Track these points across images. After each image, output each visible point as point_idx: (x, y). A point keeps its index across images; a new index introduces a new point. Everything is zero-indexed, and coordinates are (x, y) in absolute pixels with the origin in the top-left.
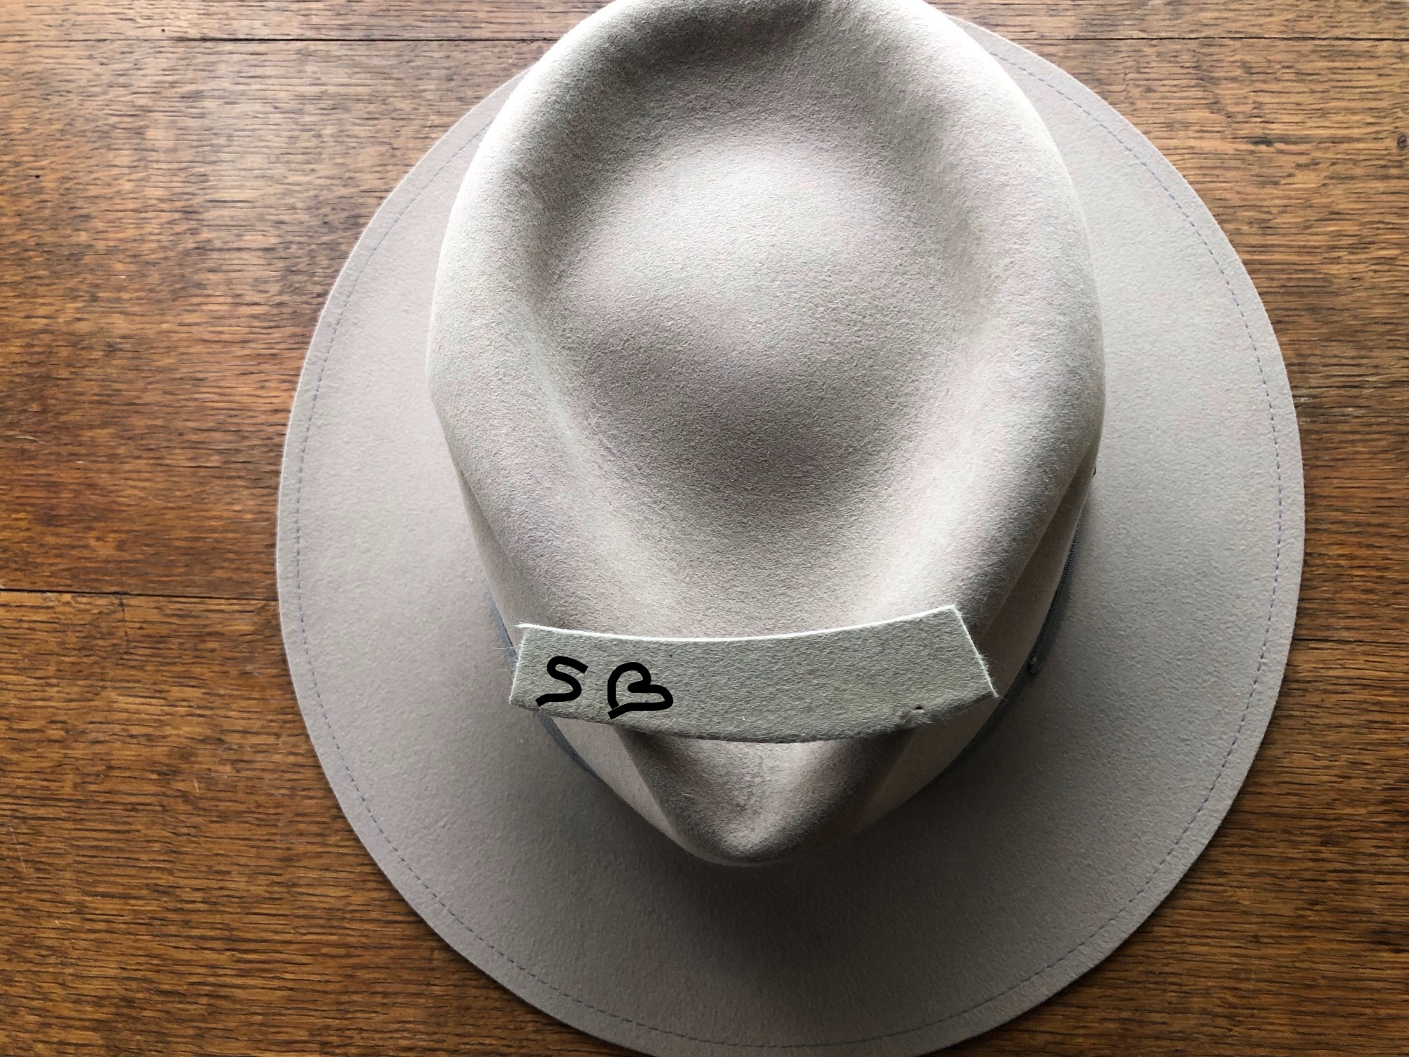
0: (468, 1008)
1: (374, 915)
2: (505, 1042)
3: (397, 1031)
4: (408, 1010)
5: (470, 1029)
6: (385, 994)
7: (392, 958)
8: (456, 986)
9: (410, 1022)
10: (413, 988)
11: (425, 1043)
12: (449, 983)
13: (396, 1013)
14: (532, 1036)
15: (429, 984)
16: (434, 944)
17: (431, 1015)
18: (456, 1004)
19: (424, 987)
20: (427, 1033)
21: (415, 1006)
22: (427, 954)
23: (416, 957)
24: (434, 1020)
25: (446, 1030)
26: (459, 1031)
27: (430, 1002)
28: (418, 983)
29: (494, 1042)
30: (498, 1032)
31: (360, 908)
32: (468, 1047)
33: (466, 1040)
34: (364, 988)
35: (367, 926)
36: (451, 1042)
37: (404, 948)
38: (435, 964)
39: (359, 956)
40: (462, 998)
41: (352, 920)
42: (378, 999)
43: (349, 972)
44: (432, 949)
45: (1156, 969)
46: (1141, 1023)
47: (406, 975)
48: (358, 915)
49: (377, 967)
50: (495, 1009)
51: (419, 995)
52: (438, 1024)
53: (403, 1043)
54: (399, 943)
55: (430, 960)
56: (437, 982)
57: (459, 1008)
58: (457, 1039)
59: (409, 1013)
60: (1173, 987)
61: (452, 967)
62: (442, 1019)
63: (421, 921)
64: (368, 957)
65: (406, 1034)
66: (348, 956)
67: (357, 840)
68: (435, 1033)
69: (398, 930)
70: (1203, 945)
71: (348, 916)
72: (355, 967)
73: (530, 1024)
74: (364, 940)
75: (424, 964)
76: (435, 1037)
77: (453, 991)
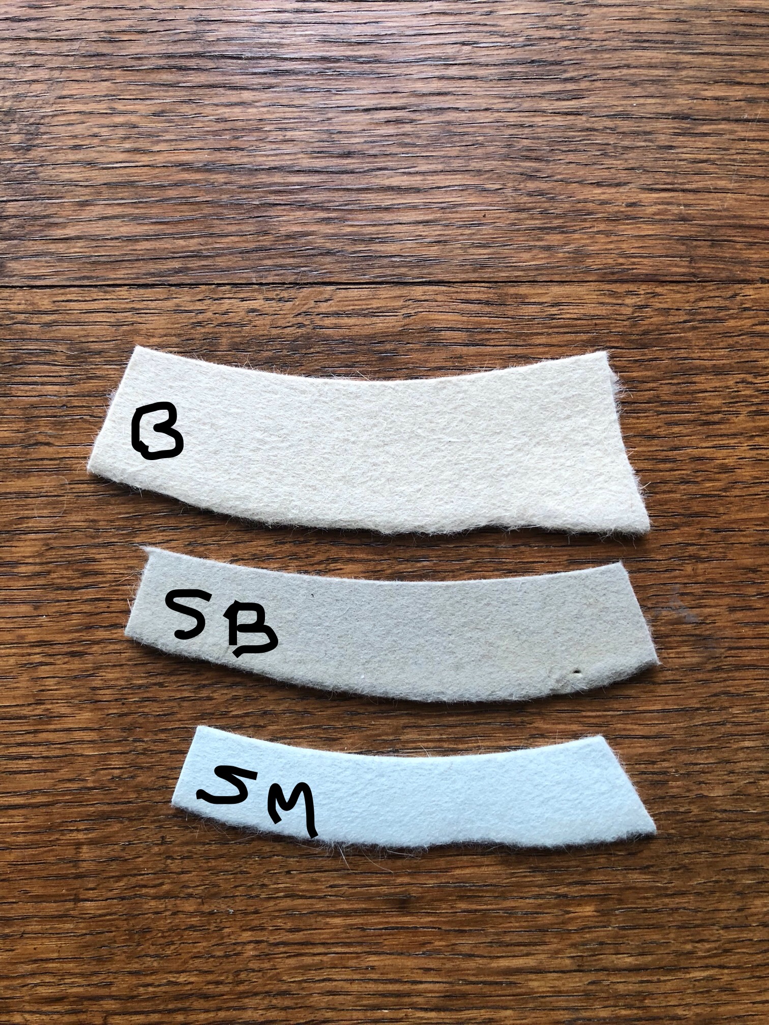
0: (146, 931)
2: (210, 977)
3: (33, 974)
4: (46, 942)
8: (123, 899)
10: (51, 908)
11: (81, 989)
12: (110, 894)
14: (253, 965)
17: (87, 946)
18: (124, 925)
19: (70, 905)
20: (82, 975)
21: (59, 935)
23: (52, 859)
25: (113, 967)
26: (135, 966)
29: (192, 979)
30: (197, 963)
32: (151, 989)
33: (149, 980)
36: (122, 985)
40: (135, 916)
47: (37, 889)
50: (192, 927)
52: (100, 960)
53: (43, 991)
55: (76, 862)
56: (91, 894)
57: (131, 933)
58: (134, 981)
62: (104, 951)
73: (251, 946)
76: (95, 979)
77: (120, 907)
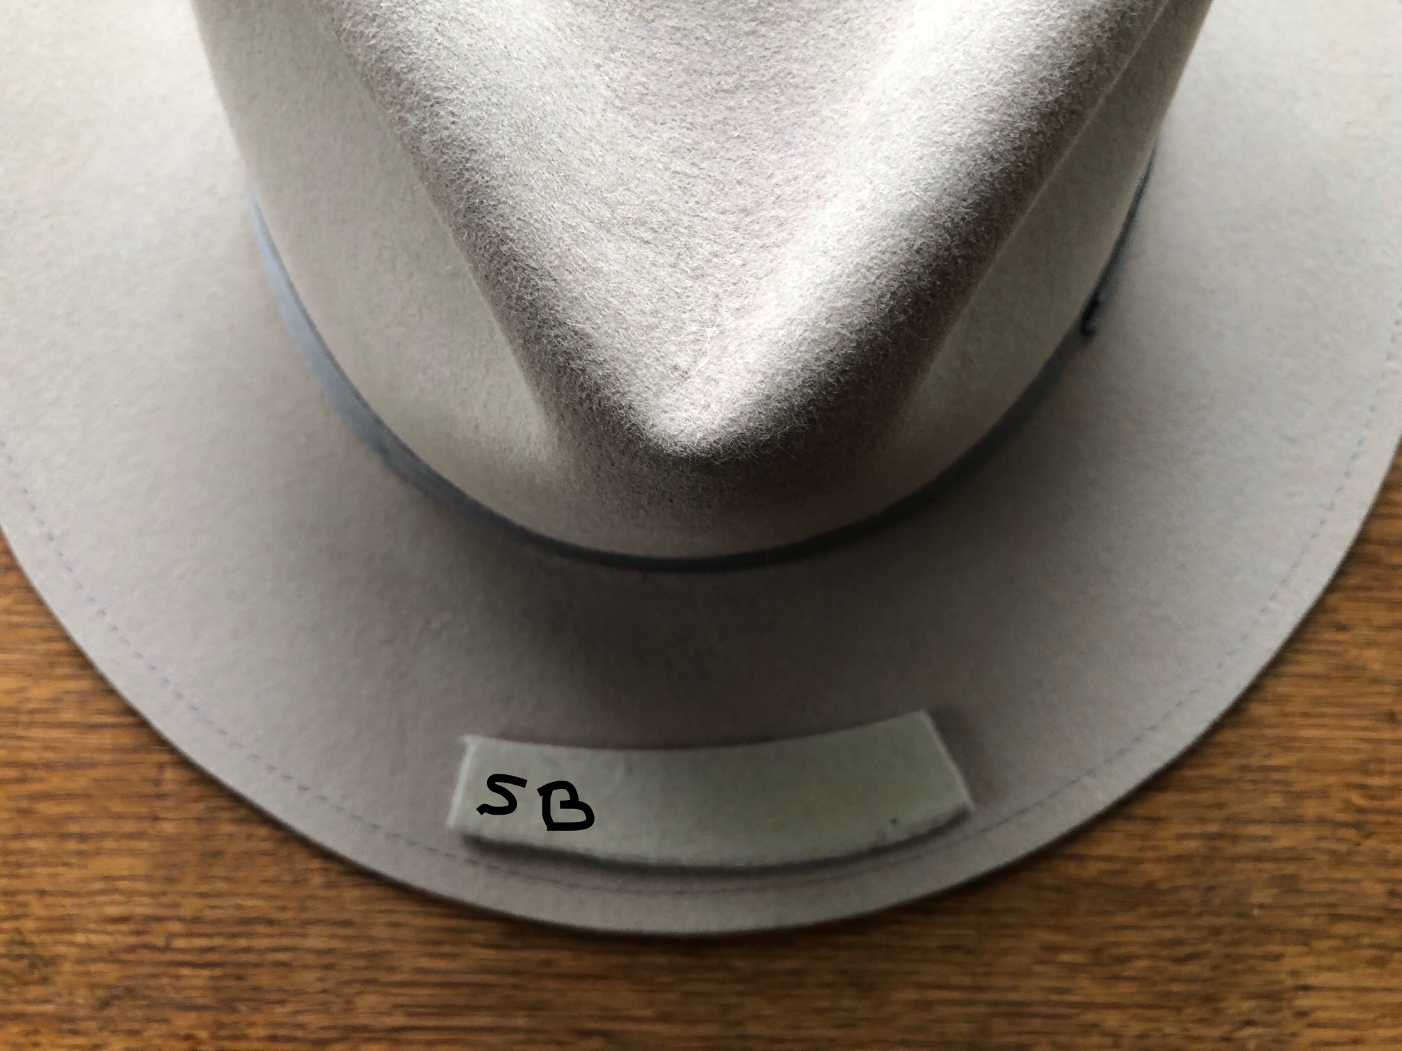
1: (66, 716)
4: (120, 860)
5: (222, 886)
6: (83, 837)
7: (96, 781)
8: (199, 820)
9: (122, 878)
11: (147, 910)
12: (188, 816)
13: (100, 866)
15: (156, 819)
16: (165, 758)
17: (159, 866)
18: (198, 848)
19: (148, 824)
20: (151, 895)
22: (152, 773)
24: (160, 873)
27: (157, 847)
28: (139, 818)
31: (44, 706)
34: (47, 828)
35: (57, 734)
37: (114, 764)
38: (167, 787)
39: (40, 780)
41: (30, 725)
42: (72, 845)
43: (24, 804)
44: (161, 766)
45: (1255, 761)
46: (1235, 839)
48: (40, 718)
49: (71, 796)
51: (140, 835)
54: (107, 758)
59: (122, 865)
60: (1277, 788)
61: (195, 791)
63: (142, 724)
64: (55, 782)
65: (117, 897)
66: (22, 780)
67: (40, 602)
68: (164, 894)
69: (106, 739)
70: (1317, 726)
71: (24, 718)
72: (35, 797)
74: (49, 755)
75: (149, 789)
